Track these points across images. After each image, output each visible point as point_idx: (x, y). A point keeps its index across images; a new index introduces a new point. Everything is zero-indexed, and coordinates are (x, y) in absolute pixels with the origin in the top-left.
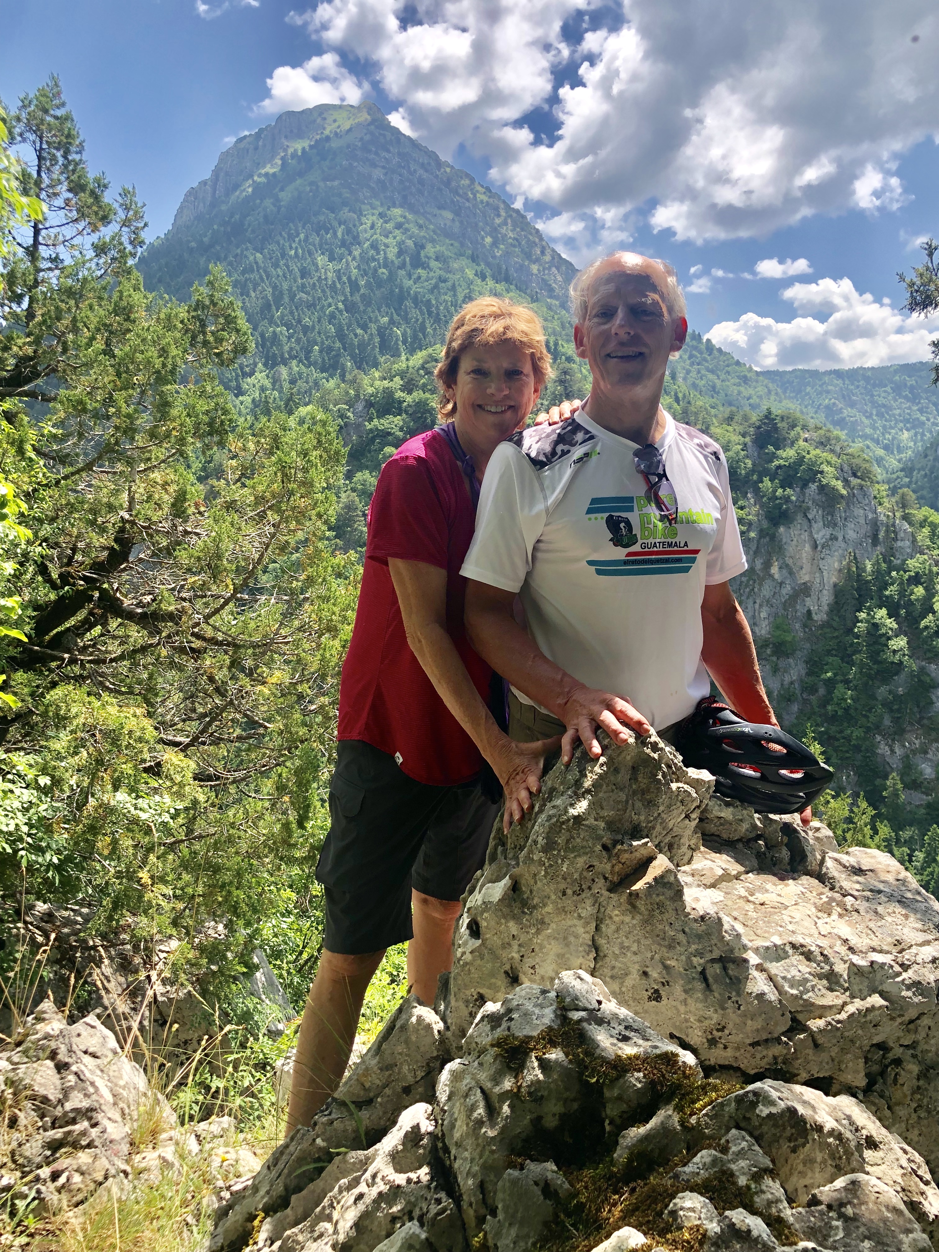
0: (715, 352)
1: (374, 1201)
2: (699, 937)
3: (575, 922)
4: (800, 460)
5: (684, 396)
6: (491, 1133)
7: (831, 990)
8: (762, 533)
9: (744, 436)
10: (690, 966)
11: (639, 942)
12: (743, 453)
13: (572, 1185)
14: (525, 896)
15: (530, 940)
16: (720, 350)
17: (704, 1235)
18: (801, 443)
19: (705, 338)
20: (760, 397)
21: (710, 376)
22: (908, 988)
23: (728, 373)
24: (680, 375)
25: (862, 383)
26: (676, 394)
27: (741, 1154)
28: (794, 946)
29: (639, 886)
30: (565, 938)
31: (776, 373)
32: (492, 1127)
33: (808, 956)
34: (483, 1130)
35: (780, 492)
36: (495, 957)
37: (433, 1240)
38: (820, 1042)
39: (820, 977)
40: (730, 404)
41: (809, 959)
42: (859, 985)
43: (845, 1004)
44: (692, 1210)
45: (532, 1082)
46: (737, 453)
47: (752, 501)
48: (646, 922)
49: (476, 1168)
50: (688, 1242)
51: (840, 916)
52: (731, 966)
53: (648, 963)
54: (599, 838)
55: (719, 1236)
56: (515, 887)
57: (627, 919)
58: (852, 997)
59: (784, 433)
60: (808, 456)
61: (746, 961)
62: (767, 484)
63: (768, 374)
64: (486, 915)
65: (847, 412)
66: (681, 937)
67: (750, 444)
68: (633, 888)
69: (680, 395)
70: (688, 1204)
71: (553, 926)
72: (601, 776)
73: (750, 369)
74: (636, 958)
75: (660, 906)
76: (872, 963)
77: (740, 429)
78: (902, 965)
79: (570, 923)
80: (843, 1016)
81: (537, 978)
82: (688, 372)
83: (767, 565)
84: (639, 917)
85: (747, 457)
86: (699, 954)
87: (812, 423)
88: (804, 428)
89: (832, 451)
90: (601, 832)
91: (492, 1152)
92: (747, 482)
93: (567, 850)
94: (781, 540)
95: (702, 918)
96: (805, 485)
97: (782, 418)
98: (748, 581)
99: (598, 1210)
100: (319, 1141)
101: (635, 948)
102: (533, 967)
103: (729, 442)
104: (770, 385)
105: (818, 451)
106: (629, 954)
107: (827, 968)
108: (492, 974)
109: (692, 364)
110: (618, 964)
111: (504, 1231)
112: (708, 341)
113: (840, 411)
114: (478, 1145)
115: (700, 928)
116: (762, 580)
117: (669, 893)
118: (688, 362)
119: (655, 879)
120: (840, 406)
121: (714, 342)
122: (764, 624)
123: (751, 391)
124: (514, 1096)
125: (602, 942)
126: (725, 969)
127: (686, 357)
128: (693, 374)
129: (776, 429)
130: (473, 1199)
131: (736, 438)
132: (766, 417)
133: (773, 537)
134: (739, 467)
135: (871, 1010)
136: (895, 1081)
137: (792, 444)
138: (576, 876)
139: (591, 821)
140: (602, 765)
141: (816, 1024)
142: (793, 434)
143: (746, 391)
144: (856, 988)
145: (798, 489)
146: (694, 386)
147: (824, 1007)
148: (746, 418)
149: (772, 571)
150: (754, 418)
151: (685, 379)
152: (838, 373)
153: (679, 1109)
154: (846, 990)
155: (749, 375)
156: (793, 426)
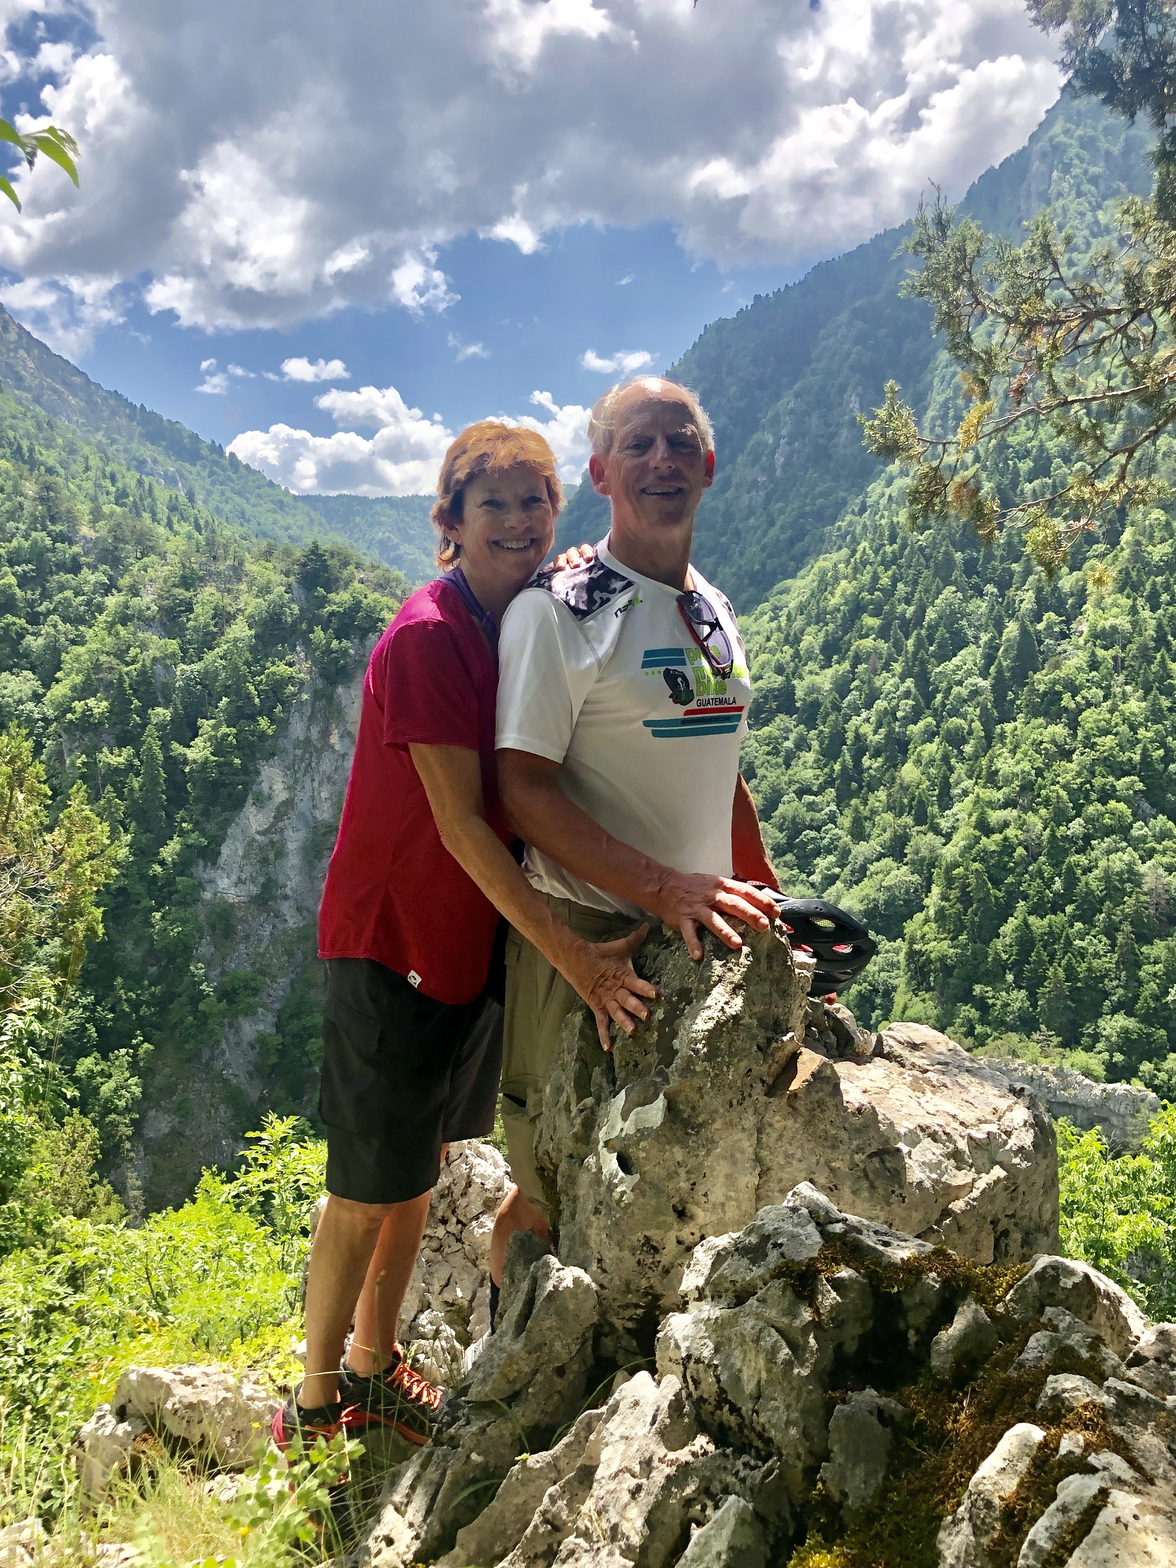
0: (242, 470)
1: (663, 1488)
2: (858, 1131)
3: (741, 1135)
4: (357, 606)
5: (207, 522)
6: (805, 1372)
7: (959, 1168)
8: (317, 695)
9: (287, 574)
10: (854, 1166)
11: (802, 1147)
12: (287, 596)
13: (905, 1405)
14: (685, 1115)
15: (701, 1164)
16: (247, 467)
17: (1104, 1409)
18: (356, 584)
19: (228, 450)
20: (301, 527)
21: (238, 499)
22: (1016, 1154)
23: (259, 496)
24: (200, 498)
25: (418, 514)
26: (196, 521)
27: (1070, 1328)
28: (923, 1130)
29: (795, 1085)
30: (732, 1156)
31: (318, 498)
32: (802, 1365)
33: (934, 1137)
34: (796, 1371)
35: (335, 644)
36: (659, 1191)
37: (760, 1509)
38: (962, 1223)
39: (948, 1156)
40: (265, 535)
41: (935, 1141)
42: (983, 1159)
43: (974, 1180)
44: (1076, 1389)
45: (831, 1306)
46: (281, 597)
47: (302, 655)
48: (808, 1123)
49: (795, 1415)
50: (1091, 1419)
51: (933, 1093)
52: (887, 1158)
53: (814, 1168)
54: (754, 1038)
55: (1117, 1406)
56: (671, 1108)
57: (790, 1123)
58: (978, 1172)
59: (335, 572)
60: (365, 601)
61: (899, 1150)
62: (319, 635)
63: (307, 499)
64: (642, 1144)
65: (404, 548)
66: (844, 1135)
67: (295, 584)
68: (792, 1088)
69: (202, 522)
70: (1068, 1385)
71: (721, 1143)
72: (749, 968)
73: (286, 492)
74: (803, 1165)
75: (820, 1103)
76: (989, 1133)
77: (281, 566)
78: (1006, 1133)
79: (736, 1137)
80: (976, 1193)
81: (709, 1206)
82: (209, 493)
83: (325, 734)
84: (800, 1120)
85: (292, 600)
86: (859, 1150)
87: (367, 562)
88: (358, 566)
89: (393, 595)
90: (755, 1031)
91: (810, 1392)
92: (294, 632)
93: (731, 1055)
94: (340, 703)
95: (859, 1110)
96: (363, 637)
97: (332, 555)
98: (303, 754)
99: (943, 1423)
100: (474, 1456)
101: (799, 1154)
102: (706, 1195)
103: (269, 582)
104: (312, 513)
105: (377, 595)
106: (794, 1162)
107: (952, 1146)
108: (658, 1211)
109: (213, 484)
110: (785, 1176)
111: (848, 1473)
112: (232, 455)
113: (396, 547)
114: (792, 1389)
115: (857, 1121)
116: (320, 752)
117: (828, 1088)
118: (208, 481)
119: (813, 1075)
120: (396, 541)
121: (240, 457)
122: (326, 806)
123: (289, 520)
124: (816, 1326)
125: (764, 1153)
126: (882, 1161)
127: (205, 474)
128: (216, 496)
129: (325, 567)
130: (801, 1450)
131: (277, 578)
132: (313, 552)
133: (330, 699)
134: (284, 613)
135: (997, 1181)
136: (1007, 1252)
137: (347, 585)
138: (739, 1083)
139: (746, 1020)
140: (747, 956)
141: (958, 1206)
142: (346, 573)
143: (284, 520)
144: (979, 1162)
145: (356, 641)
146: (218, 511)
147: (959, 1187)
148: (287, 553)
149: (332, 741)
150: (298, 554)
151: (205, 502)
152: (390, 502)
153: (981, 1301)
154: (971, 1166)
155: (285, 500)
156: (345, 564)
